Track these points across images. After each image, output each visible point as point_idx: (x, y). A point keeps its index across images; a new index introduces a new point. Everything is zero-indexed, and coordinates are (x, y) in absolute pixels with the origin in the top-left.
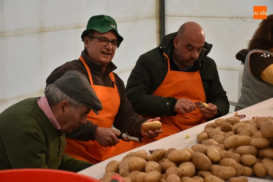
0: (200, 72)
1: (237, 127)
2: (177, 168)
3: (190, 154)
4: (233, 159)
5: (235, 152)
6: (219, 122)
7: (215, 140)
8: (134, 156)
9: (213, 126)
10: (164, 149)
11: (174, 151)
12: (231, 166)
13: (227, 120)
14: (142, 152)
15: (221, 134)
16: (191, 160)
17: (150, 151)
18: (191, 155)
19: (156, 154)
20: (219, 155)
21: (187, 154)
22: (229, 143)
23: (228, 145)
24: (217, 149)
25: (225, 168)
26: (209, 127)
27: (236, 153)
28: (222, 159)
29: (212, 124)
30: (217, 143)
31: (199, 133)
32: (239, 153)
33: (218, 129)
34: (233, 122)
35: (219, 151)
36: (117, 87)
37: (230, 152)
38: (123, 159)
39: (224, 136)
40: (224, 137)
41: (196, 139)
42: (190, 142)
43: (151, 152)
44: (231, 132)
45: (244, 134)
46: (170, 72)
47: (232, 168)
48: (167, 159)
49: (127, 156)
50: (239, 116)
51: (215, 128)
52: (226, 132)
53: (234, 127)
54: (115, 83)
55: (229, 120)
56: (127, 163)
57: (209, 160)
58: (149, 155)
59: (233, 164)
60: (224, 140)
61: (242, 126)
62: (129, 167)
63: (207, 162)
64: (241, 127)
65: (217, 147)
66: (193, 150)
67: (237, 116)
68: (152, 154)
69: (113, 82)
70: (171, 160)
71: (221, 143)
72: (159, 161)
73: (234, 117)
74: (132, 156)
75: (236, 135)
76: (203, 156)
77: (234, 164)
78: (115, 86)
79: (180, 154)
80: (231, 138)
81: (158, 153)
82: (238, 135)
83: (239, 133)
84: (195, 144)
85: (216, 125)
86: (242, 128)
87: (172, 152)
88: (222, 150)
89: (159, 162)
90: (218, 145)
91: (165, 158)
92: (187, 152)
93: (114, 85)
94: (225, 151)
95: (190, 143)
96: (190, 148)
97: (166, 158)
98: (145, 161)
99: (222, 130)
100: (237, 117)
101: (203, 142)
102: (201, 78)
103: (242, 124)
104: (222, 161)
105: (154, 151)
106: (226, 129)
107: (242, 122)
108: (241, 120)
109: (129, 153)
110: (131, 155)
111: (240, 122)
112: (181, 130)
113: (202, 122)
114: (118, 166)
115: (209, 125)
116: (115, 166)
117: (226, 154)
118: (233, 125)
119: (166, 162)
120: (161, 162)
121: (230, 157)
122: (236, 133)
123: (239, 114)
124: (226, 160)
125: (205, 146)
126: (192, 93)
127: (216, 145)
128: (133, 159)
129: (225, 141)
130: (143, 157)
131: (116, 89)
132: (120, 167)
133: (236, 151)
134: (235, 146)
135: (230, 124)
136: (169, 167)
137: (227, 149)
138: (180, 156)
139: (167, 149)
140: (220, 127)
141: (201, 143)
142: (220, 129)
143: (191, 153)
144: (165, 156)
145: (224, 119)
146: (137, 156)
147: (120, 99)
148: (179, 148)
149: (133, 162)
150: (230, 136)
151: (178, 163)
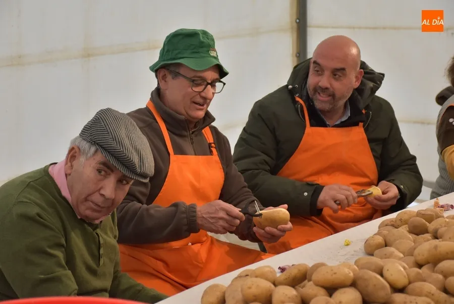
0: (364, 127)
1: (437, 227)
2: (328, 298)
3: (352, 274)
4: (430, 283)
5: (434, 271)
6: (405, 217)
7: (398, 249)
8: (251, 277)
9: (394, 225)
10: (305, 264)
11: (323, 267)
12: (426, 296)
13: (420, 214)
14: (267, 269)
15: (409, 239)
16: (354, 284)
17: (280, 268)
18: (354, 274)
19: (291, 274)
20: (405, 277)
21: (348, 273)
22: (423, 256)
23: (420, 258)
24: (401, 265)
25: (415, 299)
26: (386, 225)
27: (436, 273)
28: (410, 283)
29: (391, 220)
30: (402, 255)
31: (369, 237)
32: (442, 273)
33: (403, 230)
34: (430, 218)
35: (404, 268)
36: (216, 153)
37: (425, 270)
38: (232, 281)
39: (414, 242)
40: (413, 244)
41: (363, 248)
42: (353, 253)
43: (282, 270)
44: (428, 236)
45: (450, 238)
46: (309, 130)
47: (428, 300)
48: (311, 283)
49: (240, 277)
50: (442, 207)
51: (397, 228)
52: (417, 235)
53: (431, 226)
54: (213, 145)
55: (423, 212)
56: (240, 289)
57: (388, 285)
58: (278, 274)
59: (430, 293)
60: (415, 249)
61: (447, 224)
62: (243, 295)
63: (383, 288)
64: (445, 226)
65: (400, 262)
66: (358, 266)
67: (439, 207)
68: (285, 272)
69: (210, 144)
70: (317, 284)
71: (408, 255)
72: (297, 285)
73: (433, 208)
74: (247, 277)
75: (436, 240)
76: (376, 277)
77: (432, 292)
78: (214, 150)
79: (335, 273)
80: (426, 246)
81: (294, 272)
82: (440, 241)
83: (441, 238)
84: (361, 255)
85: (399, 223)
86: (446, 228)
87: (319, 269)
88: (410, 267)
89: (297, 287)
90: (402, 258)
91: (306, 281)
92: (346, 270)
93: (212, 149)
94: (417, 270)
95: (353, 255)
96: (352, 262)
97: (310, 280)
98: (273, 286)
99: (411, 232)
100: (438, 209)
101: (377, 252)
102: (367, 136)
103: (447, 220)
104: (411, 286)
105: (286, 267)
106: (418, 230)
107: (447, 218)
108: (446, 214)
109: (244, 271)
110: (247, 275)
111: (443, 217)
112: (336, 230)
113: (374, 217)
114: (224, 293)
115: (386, 223)
116: (218, 294)
117: (418, 274)
118: (430, 222)
119: (309, 288)
120: (300, 287)
121: (425, 281)
122: (436, 237)
123: (441, 203)
124: (418, 284)
125: (380, 260)
126: (353, 165)
127: (400, 259)
128: (250, 281)
129: (416, 252)
130: (267, 279)
131: (215, 157)
132: (227, 295)
133: (436, 269)
134: (434, 261)
135: (424, 221)
136: (316, 296)
137: (420, 266)
138: (334, 276)
139: (310, 264)
140: (407, 226)
141: (372, 255)
142: (408, 229)
143: (354, 271)
144: (307, 277)
145: (414, 212)
146: (256, 277)
147: (223, 173)
148: (332, 263)
149: (250, 288)
150: (425, 241)
151: (331, 289)
